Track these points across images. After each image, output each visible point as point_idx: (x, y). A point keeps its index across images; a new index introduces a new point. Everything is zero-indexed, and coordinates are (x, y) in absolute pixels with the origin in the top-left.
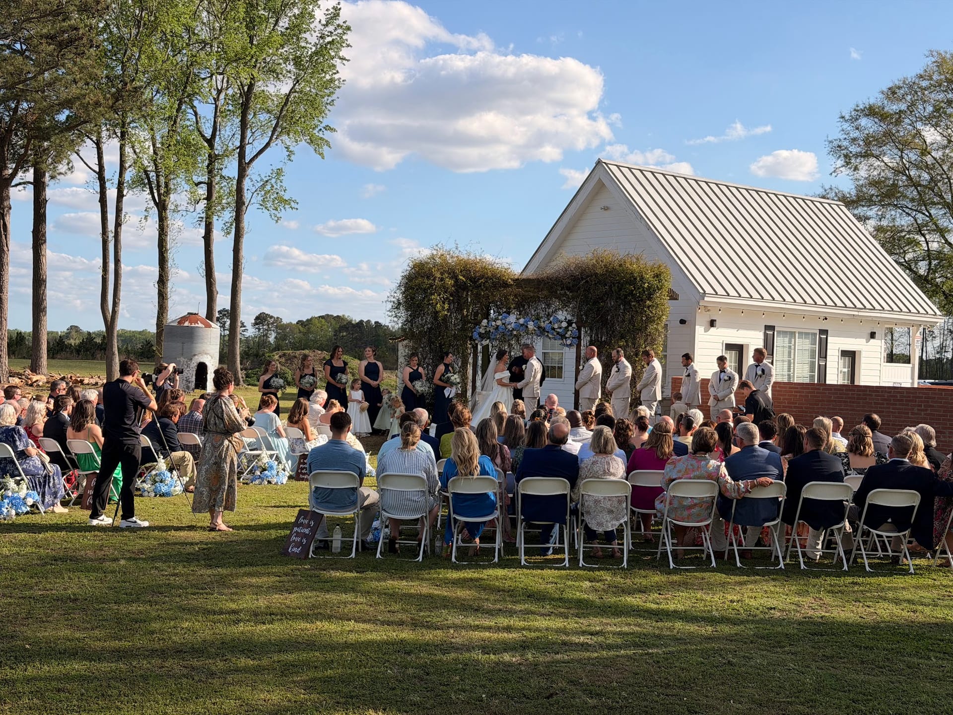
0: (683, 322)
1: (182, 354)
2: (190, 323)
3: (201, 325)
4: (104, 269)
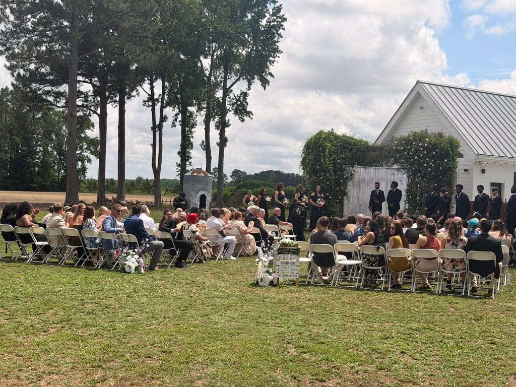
0: (466, 170)
1: (193, 190)
2: (197, 173)
3: (202, 175)
4: (154, 146)
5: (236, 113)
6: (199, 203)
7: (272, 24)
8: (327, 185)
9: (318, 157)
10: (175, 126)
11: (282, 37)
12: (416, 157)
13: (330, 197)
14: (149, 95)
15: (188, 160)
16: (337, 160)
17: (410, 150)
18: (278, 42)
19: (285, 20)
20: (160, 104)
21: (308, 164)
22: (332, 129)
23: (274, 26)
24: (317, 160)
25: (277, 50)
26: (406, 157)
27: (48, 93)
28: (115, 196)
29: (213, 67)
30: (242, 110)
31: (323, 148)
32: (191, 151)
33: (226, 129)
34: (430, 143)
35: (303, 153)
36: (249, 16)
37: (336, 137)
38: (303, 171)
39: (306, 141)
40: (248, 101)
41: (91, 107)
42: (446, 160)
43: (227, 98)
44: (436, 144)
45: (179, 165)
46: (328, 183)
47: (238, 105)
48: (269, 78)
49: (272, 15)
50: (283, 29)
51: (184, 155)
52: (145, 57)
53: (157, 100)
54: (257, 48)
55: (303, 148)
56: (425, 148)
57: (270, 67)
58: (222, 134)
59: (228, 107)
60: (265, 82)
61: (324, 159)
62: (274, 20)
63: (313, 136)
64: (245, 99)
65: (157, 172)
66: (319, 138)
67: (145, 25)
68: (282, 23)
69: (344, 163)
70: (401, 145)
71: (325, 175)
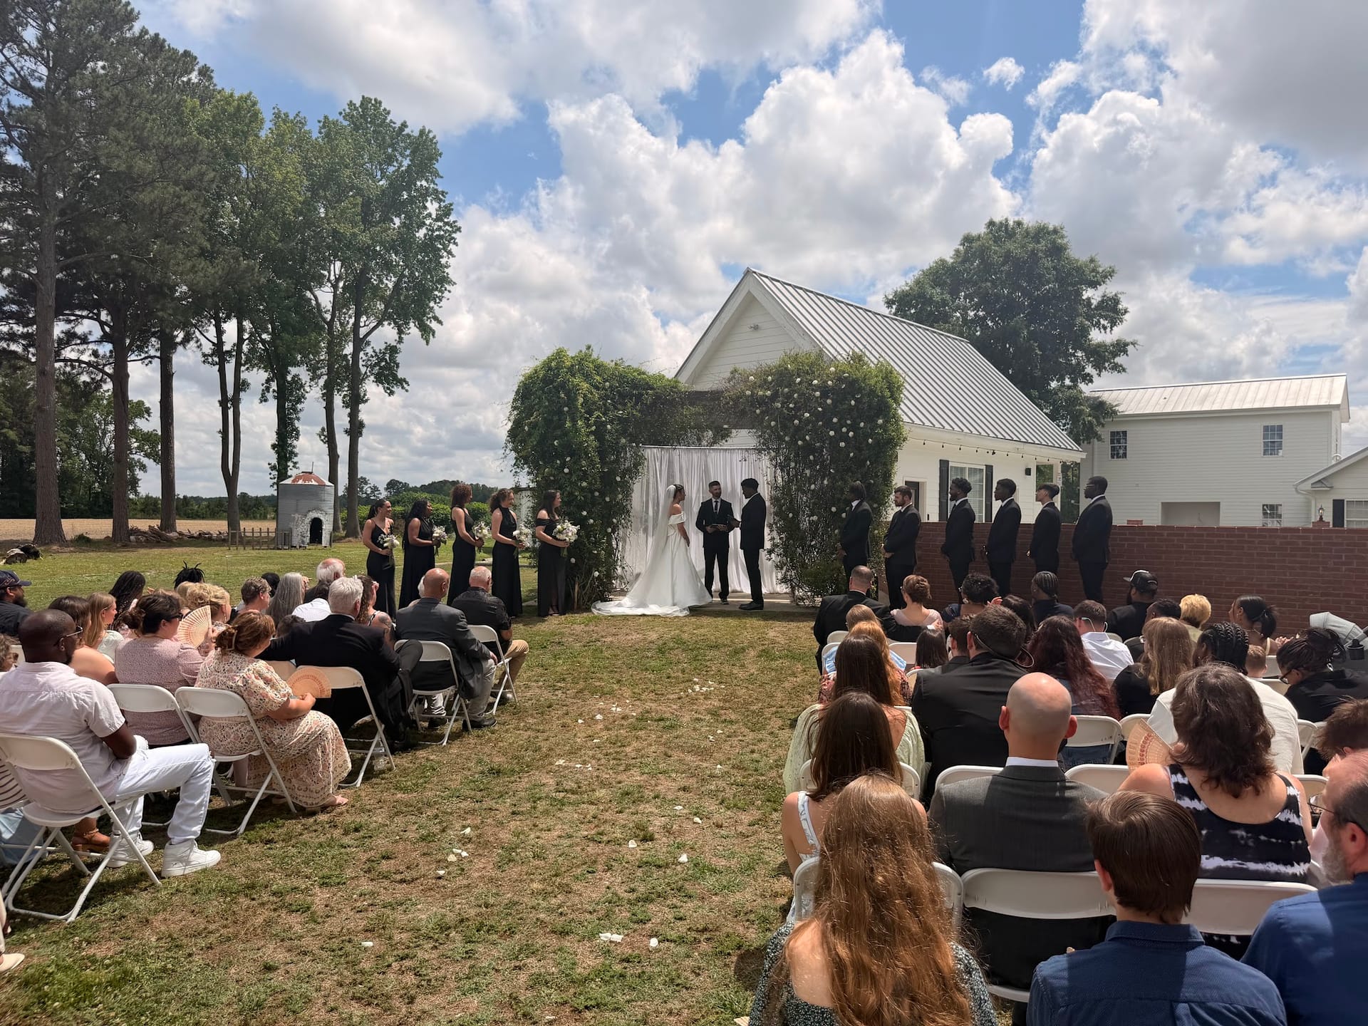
1: (297, 511)
2: (304, 481)
3: (314, 483)
4: (224, 433)
5: (379, 379)
6: (309, 534)
7: (437, 233)
8: (582, 489)
9: (556, 418)
10: (266, 401)
11: (453, 256)
12: (807, 415)
13: (592, 521)
14: (213, 343)
15: (290, 459)
16: (604, 424)
17: (788, 397)
18: (447, 267)
19: (459, 229)
20: (233, 360)
21: (530, 434)
22: (589, 347)
23: (440, 237)
24: (553, 422)
25: (445, 280)
26: (781, 413)
27: (12, 337)
28: (156, 523)
29: (338, 305)
30: (388, 375)
31: (568, 393)
32: (295, 443)
33: (361, 406)
34: (840, 379)
35: (514, 408)
36: (397, 221)
37: (599, 368)
38: (513, 454)
39: (522, 378)
40: (398, 360)
41: (105, 365)
42: (880, 421)
43: (362, 354)
44: (855, 381)
45: (273, 468)
46: (584, 484)
47: (381, 368)
48: (434, 325)
49: (438, 219)
50: (456, 244)
51: (284, 450)
52: (194, 266)
53: (229, 352)
54: (412, 273)
55: (512, 396)
56: (825, 392)
57: (436, 307)
58: (353, 416)
59: (363, 370)
60: (426, 332)
61: (574, 421)
62: (440, 228)
63: (538, 363)
64: (392, 358)
65: (231, 480)
66: (558, 368)
67: (184, 200)
68: (454, 235)
69: (624, 433)
70: (764, 384)
71: (575, 463)
